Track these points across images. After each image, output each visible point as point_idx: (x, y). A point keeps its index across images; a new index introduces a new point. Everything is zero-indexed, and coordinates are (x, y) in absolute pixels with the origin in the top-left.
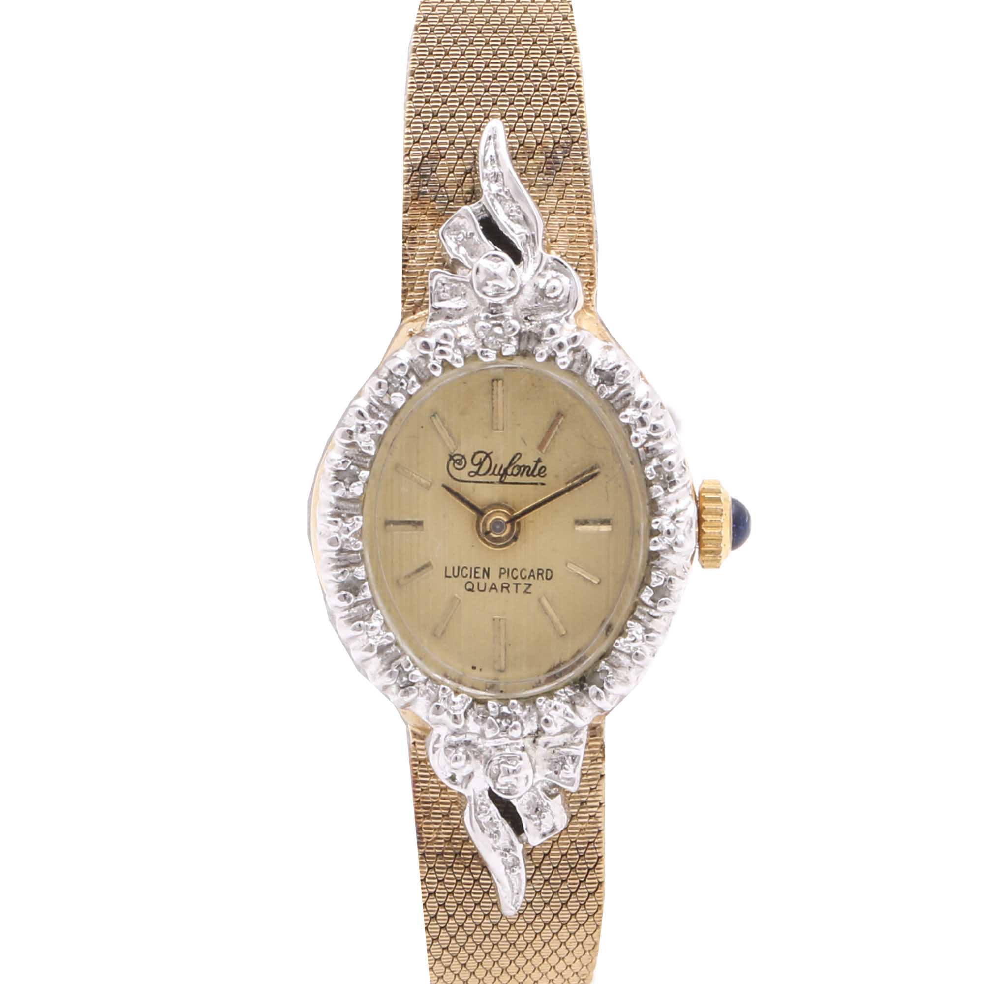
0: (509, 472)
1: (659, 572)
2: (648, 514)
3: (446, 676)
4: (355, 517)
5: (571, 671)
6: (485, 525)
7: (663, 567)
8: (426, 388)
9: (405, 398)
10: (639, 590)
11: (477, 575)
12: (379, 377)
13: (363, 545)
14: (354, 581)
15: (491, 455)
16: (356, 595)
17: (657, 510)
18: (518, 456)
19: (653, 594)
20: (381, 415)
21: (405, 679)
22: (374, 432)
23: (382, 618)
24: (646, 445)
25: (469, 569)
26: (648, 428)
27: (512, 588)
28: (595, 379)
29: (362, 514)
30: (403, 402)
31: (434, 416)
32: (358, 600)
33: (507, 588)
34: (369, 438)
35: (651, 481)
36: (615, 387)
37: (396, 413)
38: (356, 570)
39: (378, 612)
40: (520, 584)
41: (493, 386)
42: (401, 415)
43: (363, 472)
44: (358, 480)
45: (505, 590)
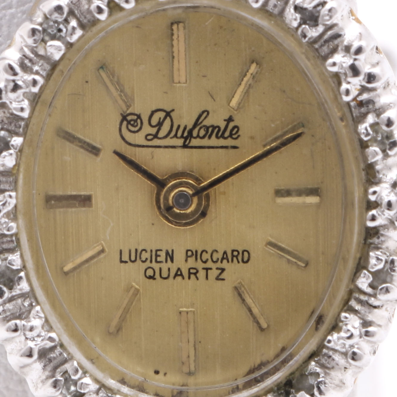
0: (195, 133)
1: (378, 253)
2: (364, 181)
3: (123, 382)
4: (7, 193)
5: (274, 373)
6: (166, 199)
7: (384, 246)
8: (89, 34)
9: (63, 48)
10: (355, 274)
11: (159, 259)
12: (31, 21)
13: (18, 227)
14: (8, 272)
15: (172, 114)
16: (11, 288)
17: (375, 177)
18: (205, 114)
19: (371, 279)
20: (36, 68)
21: (73, 388)
22: (27, 90)
23: (43, 315)
24: (360, 98)
25: (149, 251)
26: (361, 77)
27: (202, 274)
28: (296, 20)
29: (15, 189)
30: (62, 52)
31: (102, 68)
32: (14, 294)
33: (195, 274)
34: (22, 97)
35: (367, 141)
36: (321, 29)
37: (54, 65)
38: (9, 258)
39: (38, 308)
40: (211, 269)
41: (172, 30)
42: (60, 68)
43: (15, 138)
44: (9, 149)
45: (192, 276)
